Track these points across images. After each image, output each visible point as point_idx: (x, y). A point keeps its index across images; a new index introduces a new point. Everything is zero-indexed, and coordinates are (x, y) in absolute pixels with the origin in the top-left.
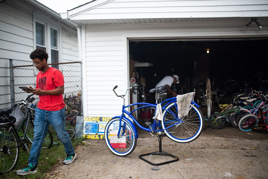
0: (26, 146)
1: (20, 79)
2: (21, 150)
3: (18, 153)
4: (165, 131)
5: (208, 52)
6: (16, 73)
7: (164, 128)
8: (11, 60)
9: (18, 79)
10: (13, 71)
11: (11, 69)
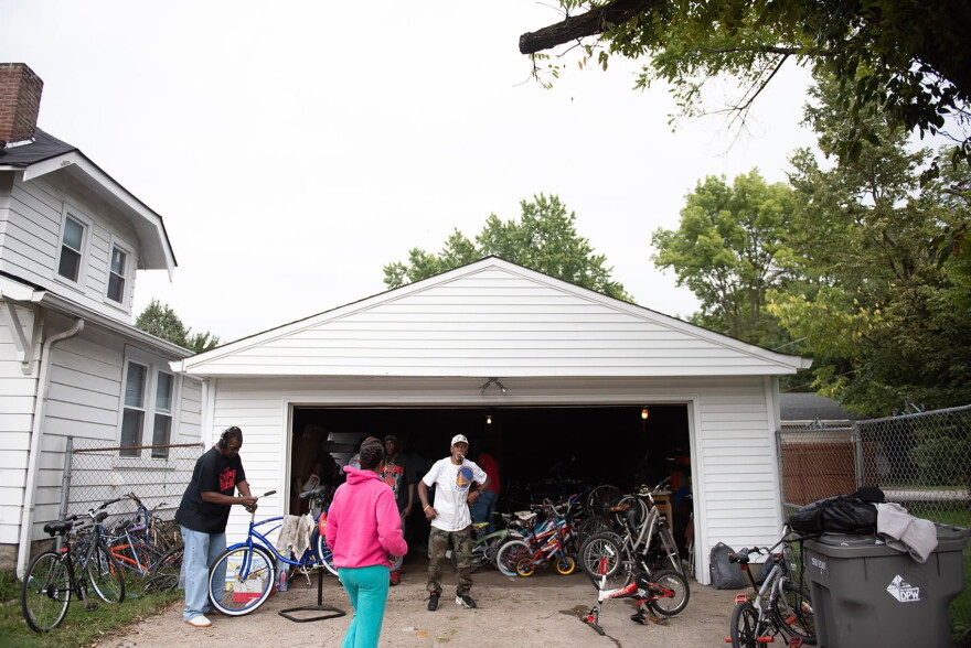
0: (83, 592)
1: (84, 473)
2: (74, 597)
3: (69, 602)
4: (324, 562)
5: (489, 421)
6: (76, 463)
7: (322, 557)
8: (70, 438)
9: (78, 473)
10: (71, 459)
11: (68, 454)
